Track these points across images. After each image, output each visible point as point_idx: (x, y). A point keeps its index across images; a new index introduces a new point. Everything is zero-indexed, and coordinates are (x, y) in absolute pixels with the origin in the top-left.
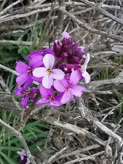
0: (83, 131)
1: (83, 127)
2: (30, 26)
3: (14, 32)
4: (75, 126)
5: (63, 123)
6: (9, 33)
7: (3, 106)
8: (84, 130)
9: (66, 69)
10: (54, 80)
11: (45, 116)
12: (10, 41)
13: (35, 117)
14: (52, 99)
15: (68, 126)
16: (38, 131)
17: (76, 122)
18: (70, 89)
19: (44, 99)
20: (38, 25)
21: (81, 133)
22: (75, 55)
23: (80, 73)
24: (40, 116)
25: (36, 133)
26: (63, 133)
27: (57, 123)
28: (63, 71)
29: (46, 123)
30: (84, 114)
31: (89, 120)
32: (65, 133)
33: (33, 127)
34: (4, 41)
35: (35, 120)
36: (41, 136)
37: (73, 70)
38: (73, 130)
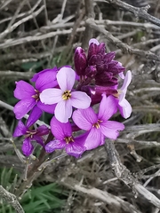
0: (117, 200)
1: (117, 195)
2: (47, 55)
3: (24, 61)
4: (105, 193)
5: (87, 188)
6: (17, 62)
7: (3, 162)
8: (118, 198)
9: (93, 93)
10: (74, 109)
11: (61, 177)
12: (18, 73)
13: (48, 178)
14: (70, 142)
15: (95, 192)
16: (52, 198)
17: (106, 187)
18: (98, 126)
19: (58, 142)
20: (57, 54)
21: (113, 204)
22: (108, 71)
23: (116, 101)
24: (56, 177)
25: (49, 201)
26: (88, 203)
27: (79, 187)
28: (89, 94)
29: (63, 188)
30: (119, 173)
31: (126, 183)
32: (91, 203)
33: (45, 192)
34: (10, 72)
35: (49, 183)
36: (56, 205)
37: (104, 95)
38: (103, 198)
